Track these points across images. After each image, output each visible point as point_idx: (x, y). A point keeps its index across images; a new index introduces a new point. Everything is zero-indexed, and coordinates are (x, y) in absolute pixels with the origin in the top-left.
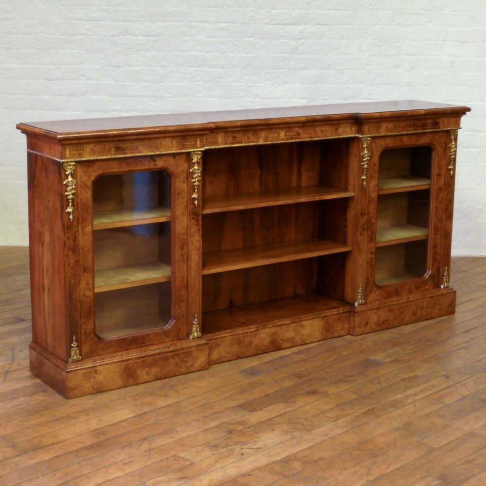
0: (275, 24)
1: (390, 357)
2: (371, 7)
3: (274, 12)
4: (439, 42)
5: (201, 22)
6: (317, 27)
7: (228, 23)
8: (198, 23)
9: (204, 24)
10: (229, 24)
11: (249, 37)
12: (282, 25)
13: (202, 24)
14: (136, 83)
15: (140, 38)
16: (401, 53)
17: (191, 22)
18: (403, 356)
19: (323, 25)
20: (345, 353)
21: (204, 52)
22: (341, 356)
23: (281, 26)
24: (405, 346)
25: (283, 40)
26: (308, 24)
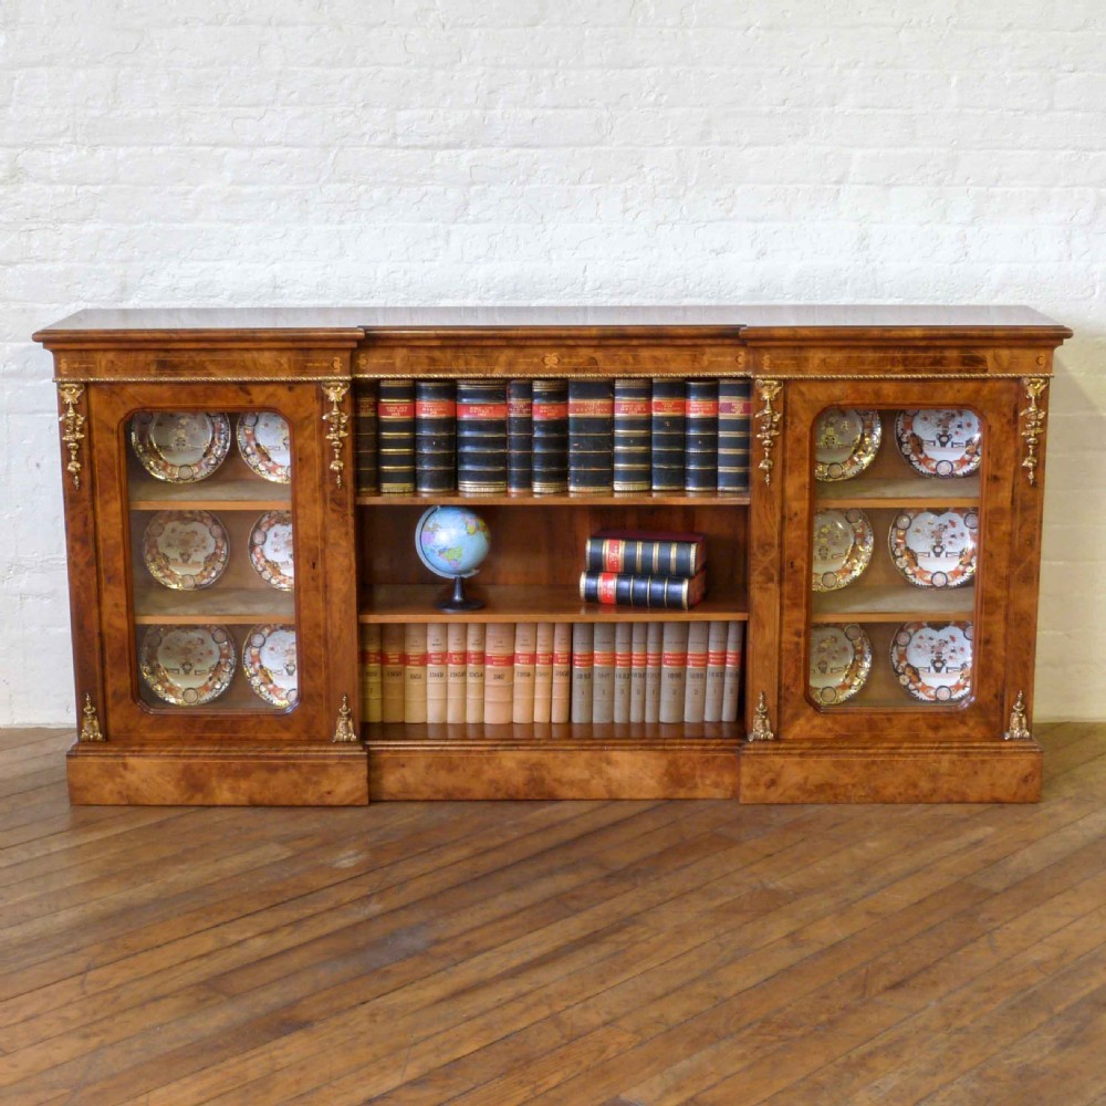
0: (407, 147)
1: (679, 1089)
2: (652, 98)
3: (403, 115)
4: (828, 186)
5: (216, 145)
6: (515, 151)
7: (286, 146)
8: (208, 149)
9: (225, 149)
10: (287, 149)
11: (342, 181)
12: (424, 147)
13: (220, 151)
14: (55, 305)
15: (61, 189)
16: (731, 215)
17: (189, 144)
18: (715, 1085)
19: (529, 147)
20: (555, 1079)
21: (227, 221)
22: (542, 1090)
23: (419, 151)
24: (723, 1045)
25: (429, 188)
26: (491, 145)
